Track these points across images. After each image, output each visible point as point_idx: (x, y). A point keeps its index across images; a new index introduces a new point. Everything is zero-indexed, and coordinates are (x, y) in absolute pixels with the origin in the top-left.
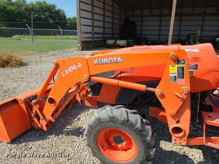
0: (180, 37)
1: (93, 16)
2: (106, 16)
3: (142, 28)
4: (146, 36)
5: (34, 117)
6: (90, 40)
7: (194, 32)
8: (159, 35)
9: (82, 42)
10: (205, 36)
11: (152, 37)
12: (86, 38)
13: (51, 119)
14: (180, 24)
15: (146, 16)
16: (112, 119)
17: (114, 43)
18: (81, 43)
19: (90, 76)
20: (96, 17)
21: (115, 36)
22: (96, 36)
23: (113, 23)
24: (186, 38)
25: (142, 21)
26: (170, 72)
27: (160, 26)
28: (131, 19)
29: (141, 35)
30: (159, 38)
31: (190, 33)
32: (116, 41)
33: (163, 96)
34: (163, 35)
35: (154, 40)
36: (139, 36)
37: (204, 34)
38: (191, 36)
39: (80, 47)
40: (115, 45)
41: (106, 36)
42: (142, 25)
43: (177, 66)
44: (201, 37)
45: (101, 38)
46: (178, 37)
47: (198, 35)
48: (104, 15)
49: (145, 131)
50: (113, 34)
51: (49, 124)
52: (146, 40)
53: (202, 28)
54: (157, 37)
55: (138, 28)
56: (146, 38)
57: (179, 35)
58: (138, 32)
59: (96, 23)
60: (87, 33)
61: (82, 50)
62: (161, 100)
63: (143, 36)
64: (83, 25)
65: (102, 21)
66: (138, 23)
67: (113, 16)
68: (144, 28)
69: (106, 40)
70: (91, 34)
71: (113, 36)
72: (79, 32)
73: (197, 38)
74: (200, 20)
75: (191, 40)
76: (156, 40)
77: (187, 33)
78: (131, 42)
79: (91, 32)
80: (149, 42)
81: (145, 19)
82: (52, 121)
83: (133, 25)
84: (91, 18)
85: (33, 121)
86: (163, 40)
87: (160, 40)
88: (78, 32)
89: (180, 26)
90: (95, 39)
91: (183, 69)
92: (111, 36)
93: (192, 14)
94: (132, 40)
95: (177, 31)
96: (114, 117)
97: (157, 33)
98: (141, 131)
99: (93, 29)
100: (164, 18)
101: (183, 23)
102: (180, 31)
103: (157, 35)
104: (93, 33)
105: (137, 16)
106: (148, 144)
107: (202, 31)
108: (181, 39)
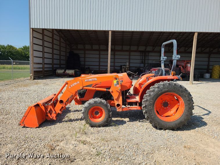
0: (115, 67)
1: (43, 49)
2: (54, 49)
3: (85, 59)
4: (89, 66)
5: (48, 113)
6: (41, 70)
7: (125, 64)
8: (99, 66)
9: (34, 71)
10: (132, 67)
11: (94, 67)
12: (38, 68)
13: (60, 112)
14: (115, 57)
15: (88, 50)
16: (95, 102)
17: (64, 72)
18: (33, 73)
19: (83, 87)
20: (46, 50)
21: (62, 66)
22: (46, 66)
23: (60, 55)
24: (119, 68)
25: (85, 54)
26: (114, 82)
27: (100, 58)
28: (76, 52)
29: (85, 65)
30: (99, 68)
31: (122, 64)
32: (65, 71)
33: (112, 92)
34: (102, 66)
35: (95, 69)
36: (83, 66)
37: (131, 65)
38: (123, 66)
39: (32, 77)
40: (64, 74)
41: (55, 66)
42: (85, 57)
43: (116, 80)
44: (129, 67)
45: (51, 68)
46: (113, 67)
47: (127, 66)
48: (53, 48)
49: (108, 105)
50: (60, 64)
51: (58, 115)
52: (89, 70)
53: (129, 61)
54: (98, 67)
55: (82, 59)
56: (89, 68)
57: (114, 66)
58: (82, 63)
59: (46, 55)
60: (38, 64)
61: (34, 79)
62: (112, 94)
63: (86, 67)
64: (35, 57)
65: (51, 53)
66: (82, 56)
67: (60, 49)
68: (87, 59)
69: (56, 70)
70: (42, 65)
71: (60, 66)
72: (32, 63)
73: (127, 68)
74: (127, 55)
75: (123, 70)
76: (97, 69)
77: (119, 64)
78: (77, 71)
79: (42, 62)
80: (93, 72)
81: (87, 52)
82: (60, 113)
83: (77, 56)
84: (42, 51)
85: (47, 116)
86: (102, 70)
87: (101, 69)
88: (30, 63)
89: (114, 59)
90: (45, 69)
91: (118, 81)
92: (58, 66)
93: (122, 50)
94: (79, 70)
95: (112, 63)
96: (96, 101)
97: (97, 64)
98: (106, 105)
99: (43, 60)
100: (102, 53)
101: (116, 57)
102: (114, 62)
103: (97, 66)
104: (43, 64)
105: (80, 50)
106: (109, 110)
107: (129, 63)
108: (116, 69)
